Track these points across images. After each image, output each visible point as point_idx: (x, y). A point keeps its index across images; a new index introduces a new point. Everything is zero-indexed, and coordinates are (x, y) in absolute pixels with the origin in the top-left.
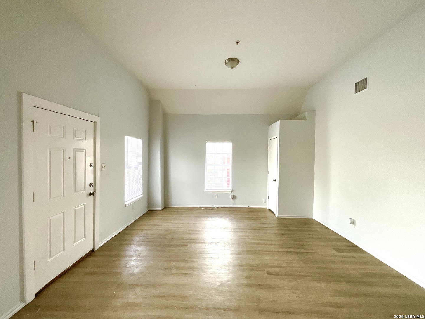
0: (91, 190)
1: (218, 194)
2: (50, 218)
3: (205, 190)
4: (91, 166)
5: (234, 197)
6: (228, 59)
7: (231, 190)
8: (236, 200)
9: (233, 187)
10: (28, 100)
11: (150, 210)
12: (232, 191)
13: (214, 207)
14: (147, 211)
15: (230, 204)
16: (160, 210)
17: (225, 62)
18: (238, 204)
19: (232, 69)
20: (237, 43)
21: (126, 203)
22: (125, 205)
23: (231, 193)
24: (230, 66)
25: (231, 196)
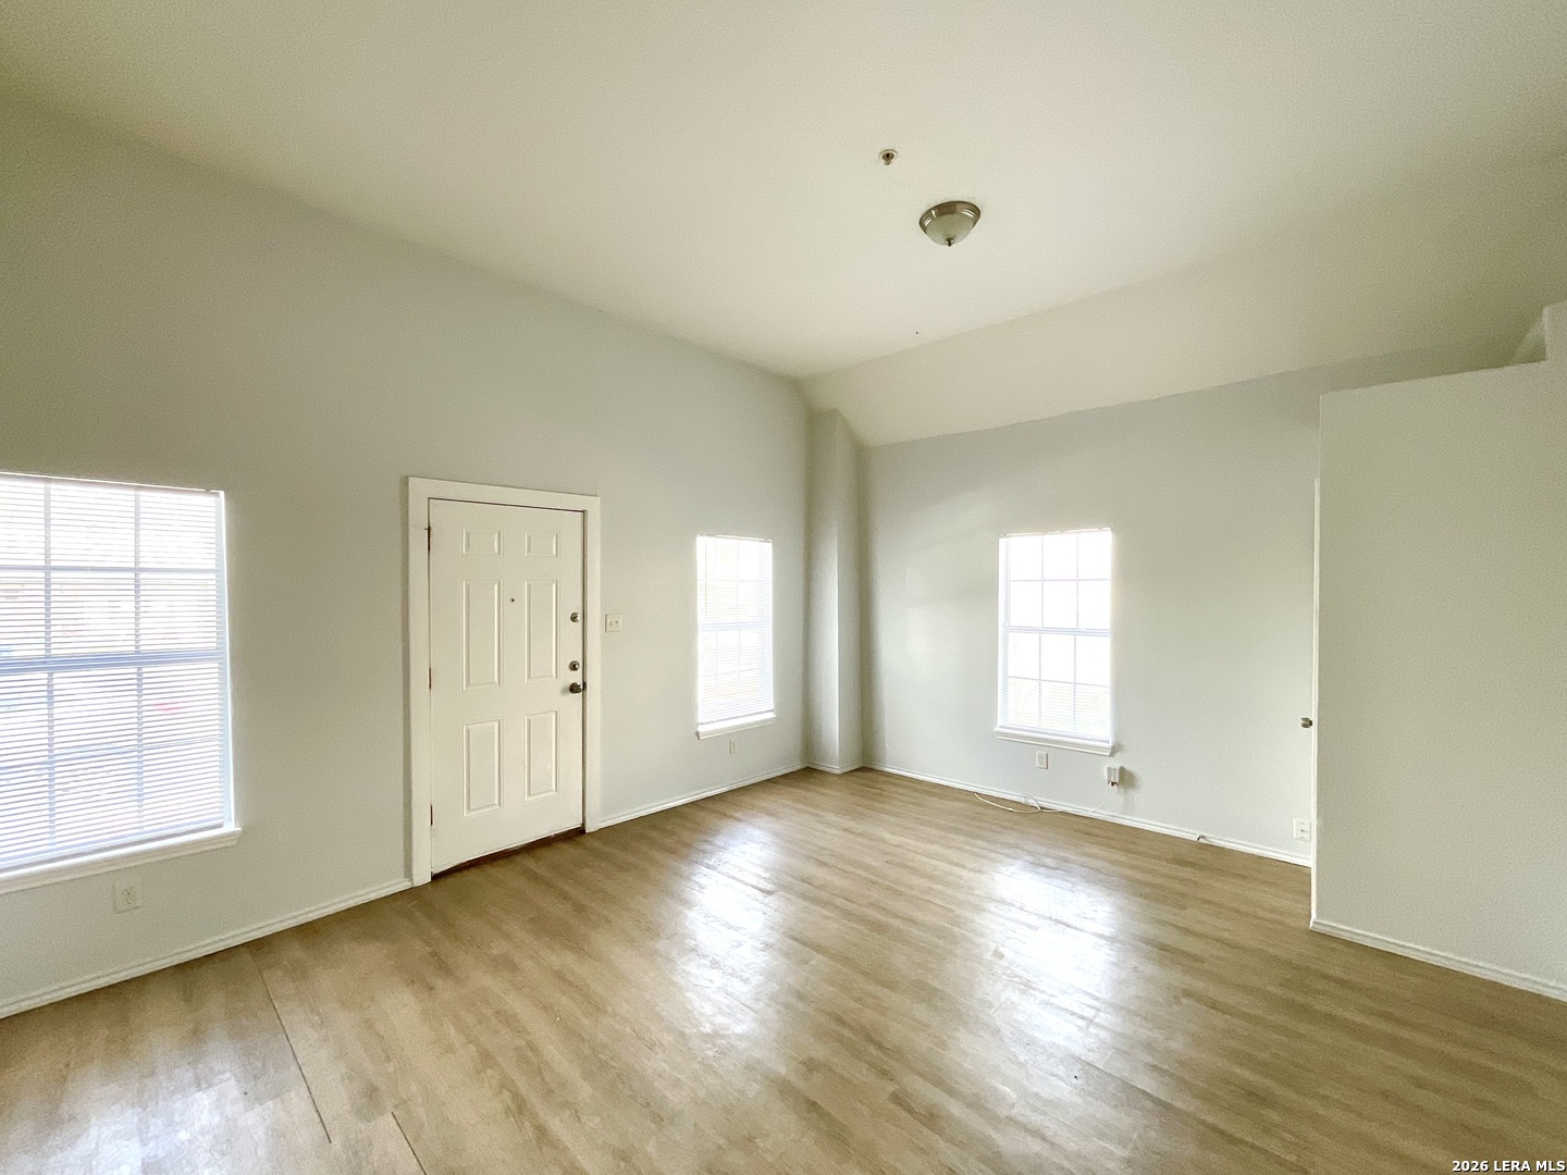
0: (576, 678)
1: (1048, 752)
2: (469, 727)
3: (997, 729)
4: (574, 618)
5: (1125, 779)
6: (928, 214)
7: (1110, 745)
8: (1136, 795)
9: (1117, 732)
10: (419, 489)
11: (810, 766)
12: (1115, 750)
13: (1032, 802)
14: (799, 767)
15: (1106, 807)
16: (838, 772)
17: (921, 223)
18: (1146, 814)
19: (950, 245)
20: (888, 157)
21: (701, 729)
22: (697, 734)
23: (1112, 755)
24: (941, 237)
25: (1109, 769)
